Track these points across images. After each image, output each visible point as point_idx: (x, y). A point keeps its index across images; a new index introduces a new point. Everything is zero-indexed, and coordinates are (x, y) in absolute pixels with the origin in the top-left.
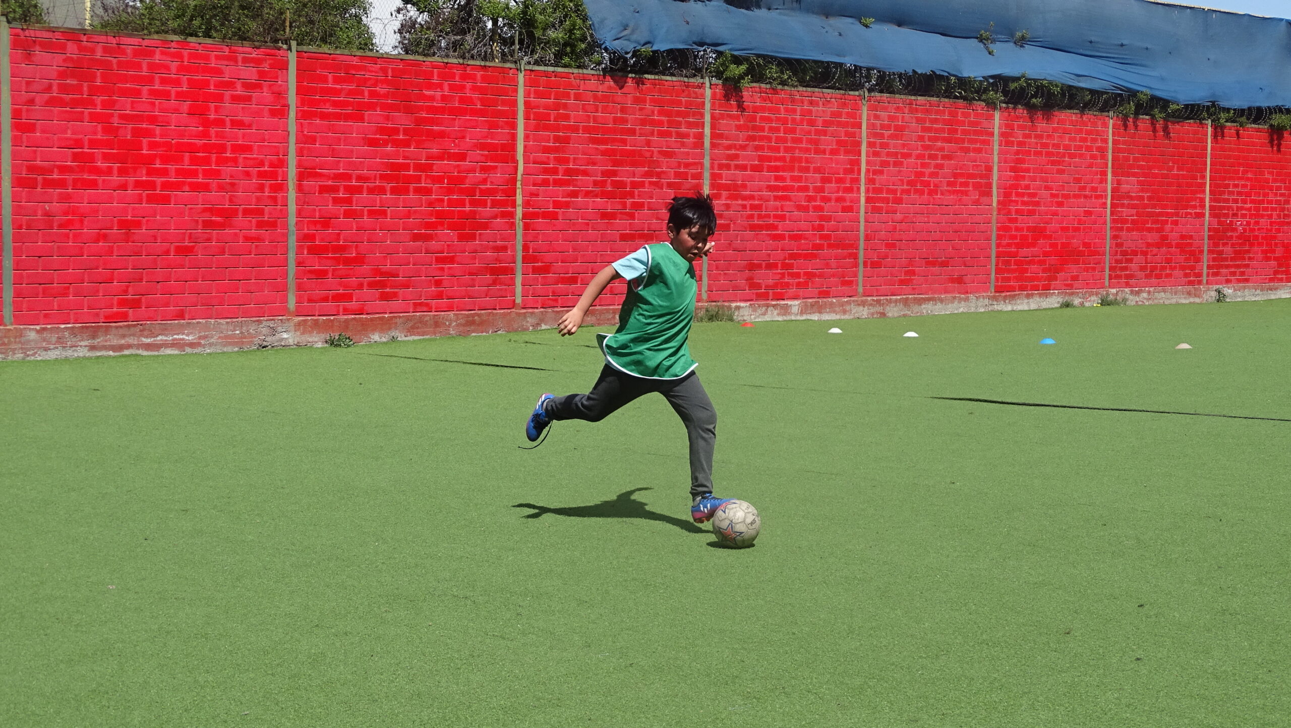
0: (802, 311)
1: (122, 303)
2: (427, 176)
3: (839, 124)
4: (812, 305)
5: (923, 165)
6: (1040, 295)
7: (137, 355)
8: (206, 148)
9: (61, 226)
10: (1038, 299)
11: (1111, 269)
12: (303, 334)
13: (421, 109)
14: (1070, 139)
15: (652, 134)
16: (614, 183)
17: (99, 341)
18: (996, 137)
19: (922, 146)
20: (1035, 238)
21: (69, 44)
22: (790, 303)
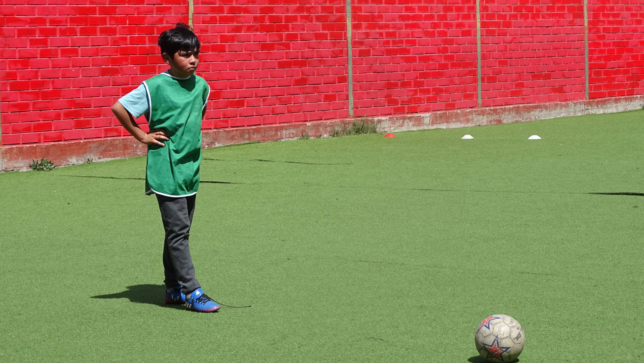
0: (432, 122)
2: (111, 18)
4: (441, 117)
6: (626, 99)
10: (624, 103)
12: (9, 160)
16: (271, 18)
20: (620, 51)
22: (422, 115)
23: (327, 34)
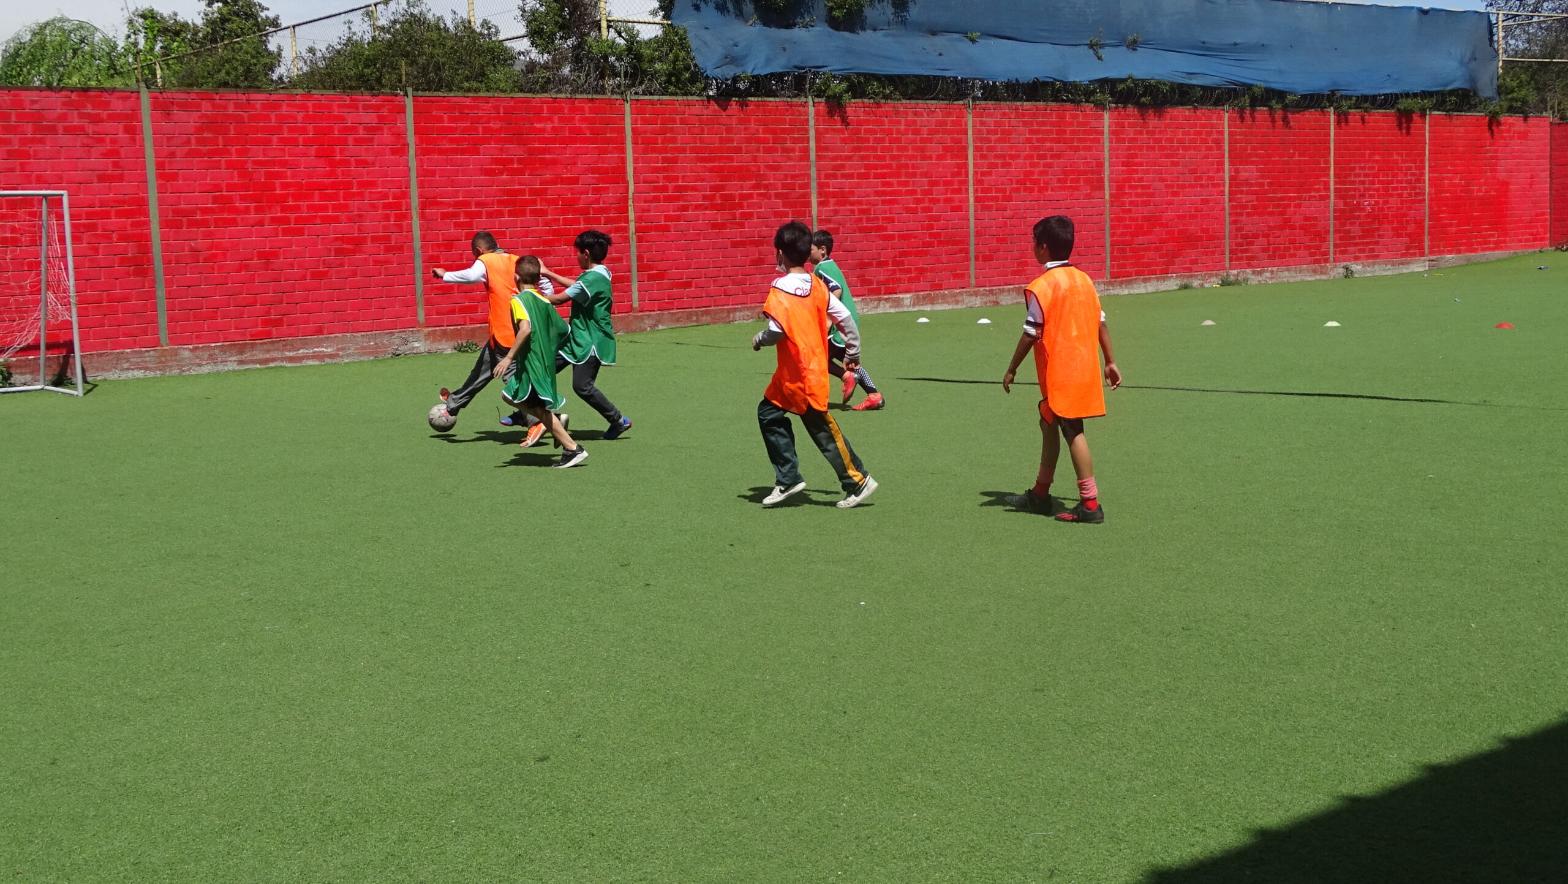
0: (914, 303)
1: (266, 323)
2: (542, 200)
3: (945, 132)
4: (924, 298)
5: (1032, 165)
6: (1158, 279)
7: (281, 367)
8: (333, 185)
9: (206, 260)
10: (1155, 283)
11: (1231, 252)
12: (432, 342)
13: (534, 140)
14: (1184, 133)
15: (758, 151)
16: (723, 197)
17: (247, 356)
18: (1106, 135)
19: (1030, 147)
20: (1151, 226)
21: (204, 102)
22: (901, 296)
23: (788, 212)
